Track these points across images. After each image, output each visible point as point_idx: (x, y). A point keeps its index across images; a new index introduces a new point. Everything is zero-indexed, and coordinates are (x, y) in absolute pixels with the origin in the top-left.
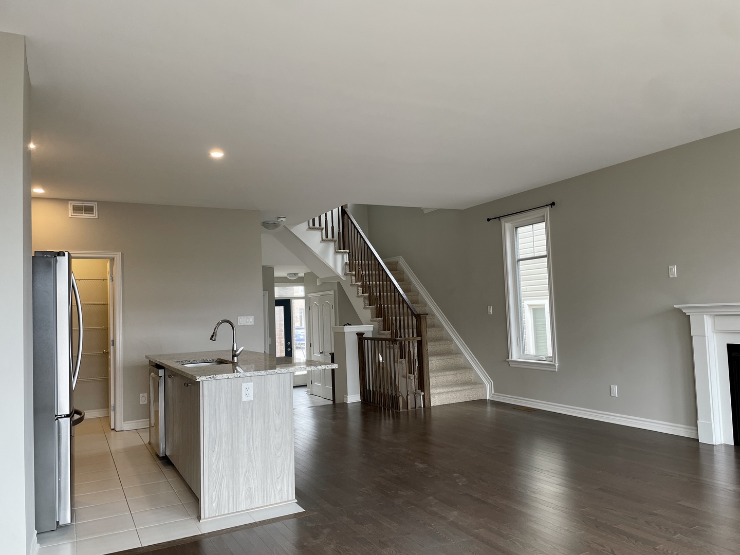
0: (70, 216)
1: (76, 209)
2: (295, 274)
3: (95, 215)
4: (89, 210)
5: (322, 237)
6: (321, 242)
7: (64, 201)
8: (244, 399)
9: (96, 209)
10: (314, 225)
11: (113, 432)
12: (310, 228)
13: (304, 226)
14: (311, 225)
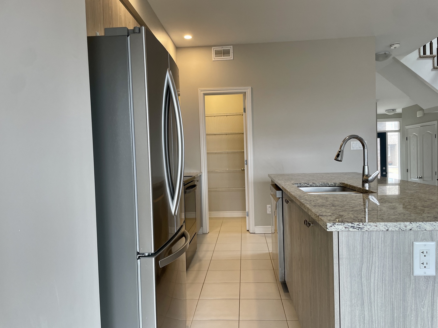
0: (213, 60)
1: (218, 53)
2: (393, 110)
3: (231, 57)
4: (227, 53)
5: (434, 65)
6: (432, 70)
7: (209, 47)
8: (418, 271)
9: (232, 52)
10: (425, 53)
11: (248, 234)
12: (421, 57)
13: (415, 54)
14: (422, 54)
